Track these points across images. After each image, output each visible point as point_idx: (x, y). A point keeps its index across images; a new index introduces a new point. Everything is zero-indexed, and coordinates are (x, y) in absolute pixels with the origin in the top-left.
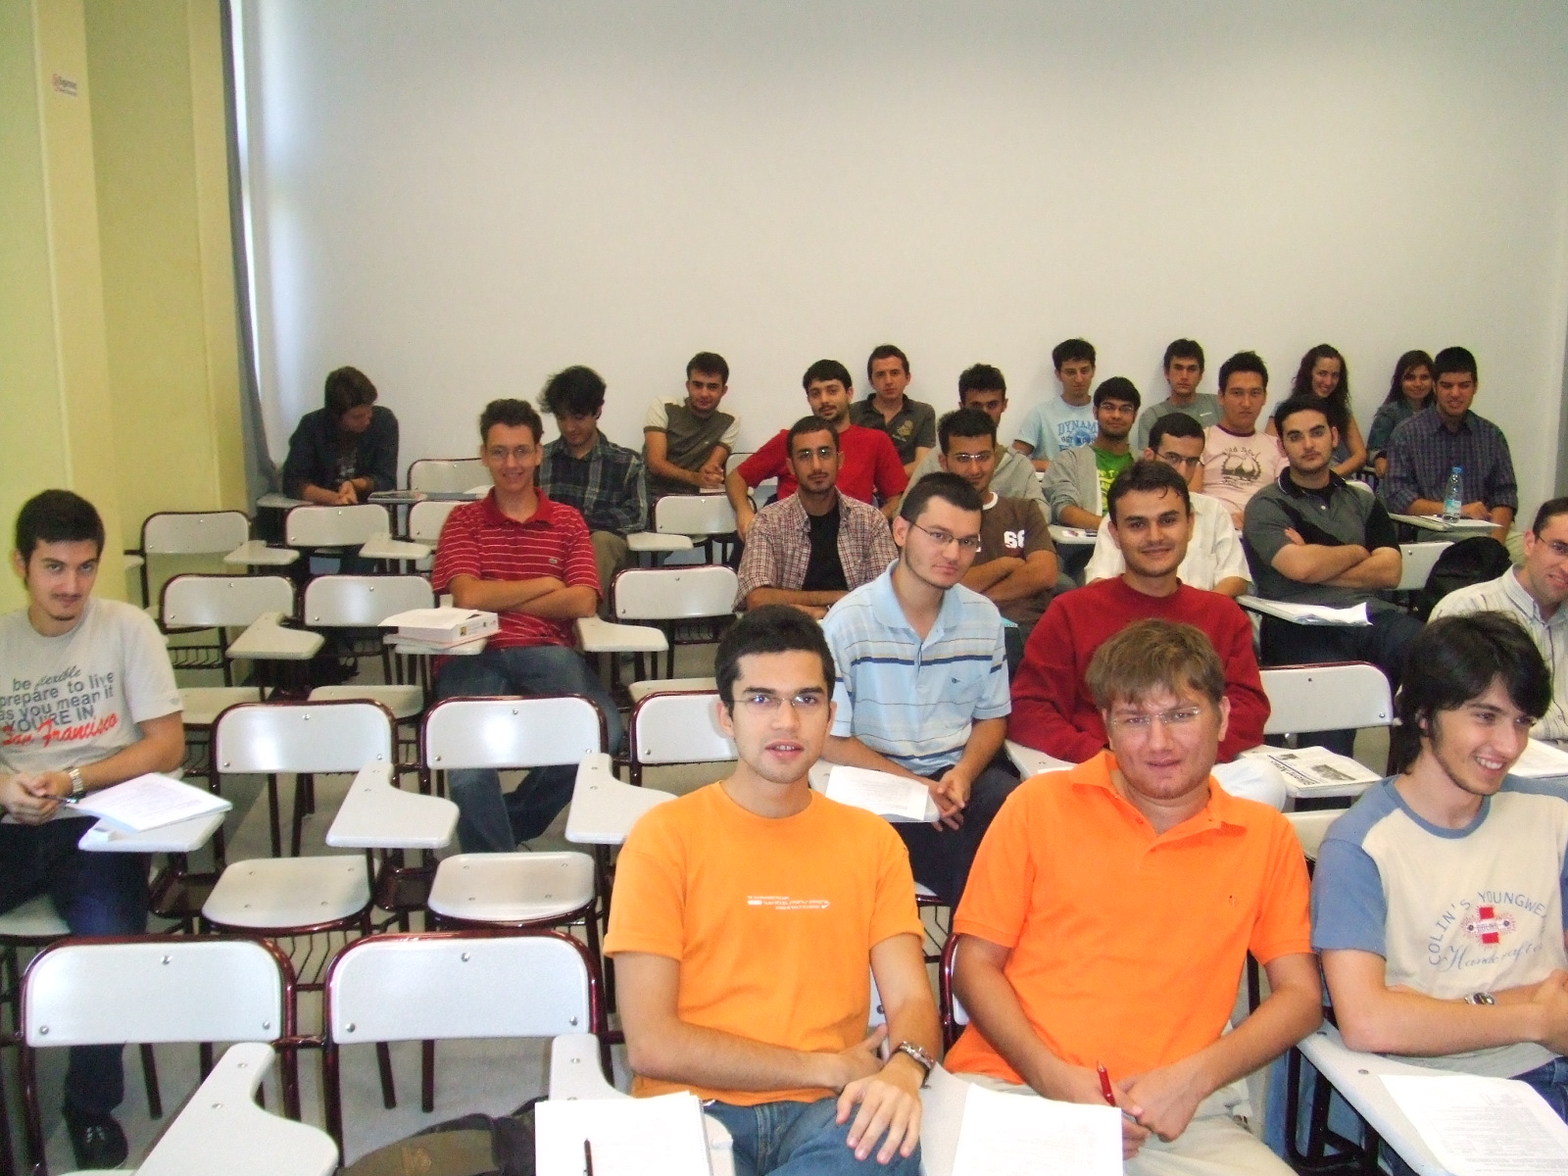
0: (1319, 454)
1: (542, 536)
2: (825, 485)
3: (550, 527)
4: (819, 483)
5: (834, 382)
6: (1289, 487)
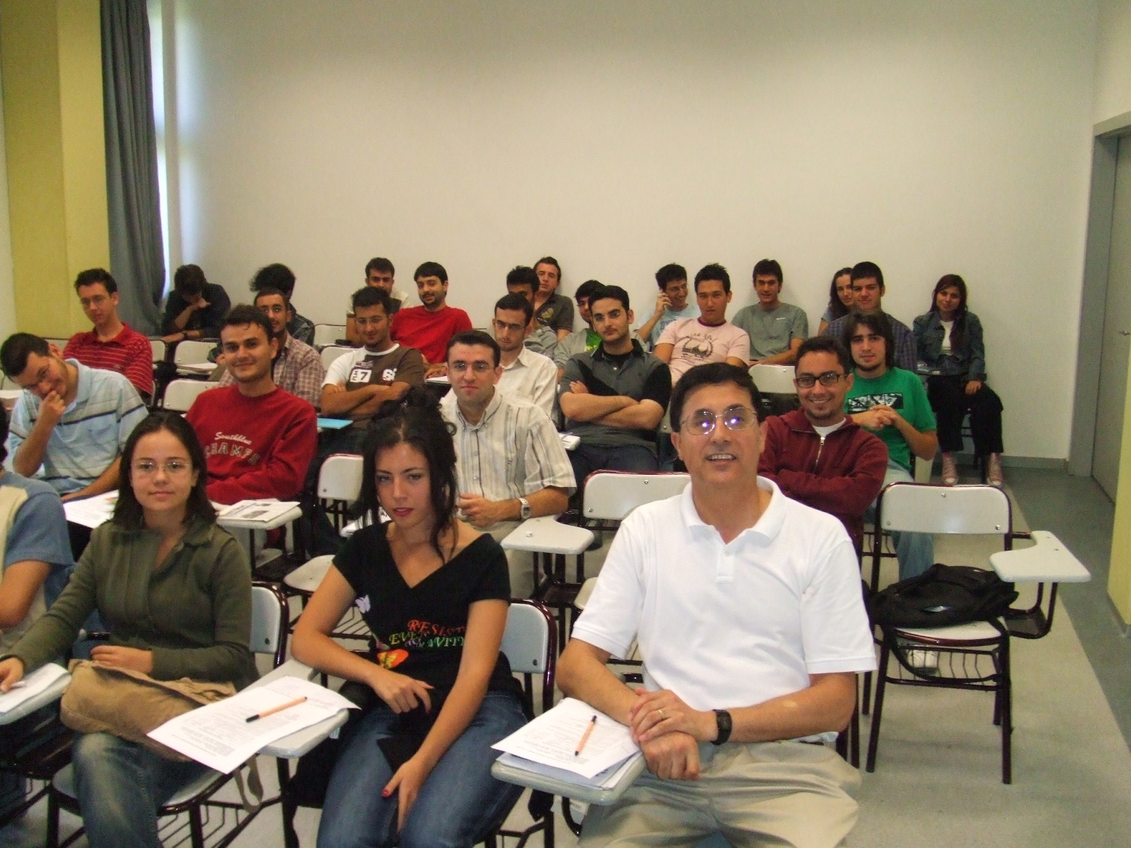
0: (616, 330)
1: (117, 352)
6: (599, 355)
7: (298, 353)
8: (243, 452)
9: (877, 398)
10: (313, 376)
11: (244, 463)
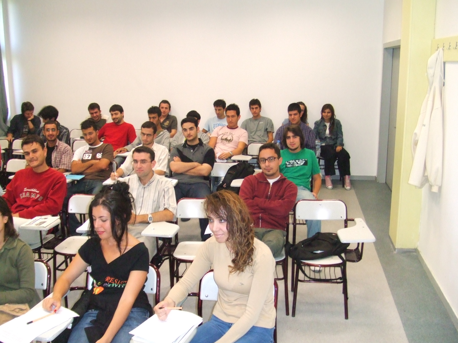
0: (192, 136)
5: (118, 111)
6: (185, 145)
7: (62, 148)
8: (36, 196)
9: (297, 161)
10: (68, 157)
11: (36, 200)
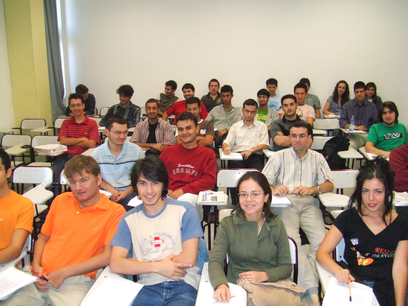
1: (85, 127)
2: (154, 117)
3: (87, 125)
4: (152, 116)
5: (189, 89)
6: (284, 120)
9: (394, 134)
